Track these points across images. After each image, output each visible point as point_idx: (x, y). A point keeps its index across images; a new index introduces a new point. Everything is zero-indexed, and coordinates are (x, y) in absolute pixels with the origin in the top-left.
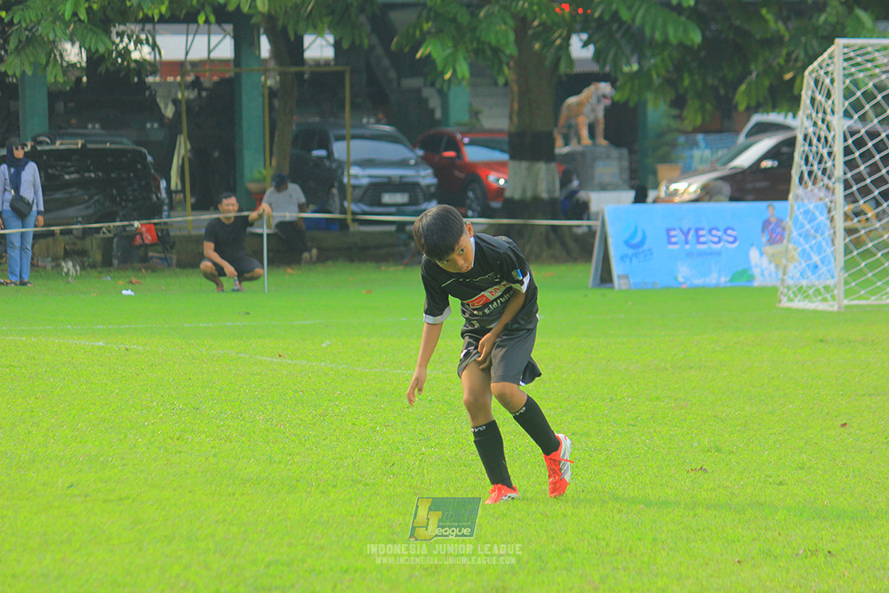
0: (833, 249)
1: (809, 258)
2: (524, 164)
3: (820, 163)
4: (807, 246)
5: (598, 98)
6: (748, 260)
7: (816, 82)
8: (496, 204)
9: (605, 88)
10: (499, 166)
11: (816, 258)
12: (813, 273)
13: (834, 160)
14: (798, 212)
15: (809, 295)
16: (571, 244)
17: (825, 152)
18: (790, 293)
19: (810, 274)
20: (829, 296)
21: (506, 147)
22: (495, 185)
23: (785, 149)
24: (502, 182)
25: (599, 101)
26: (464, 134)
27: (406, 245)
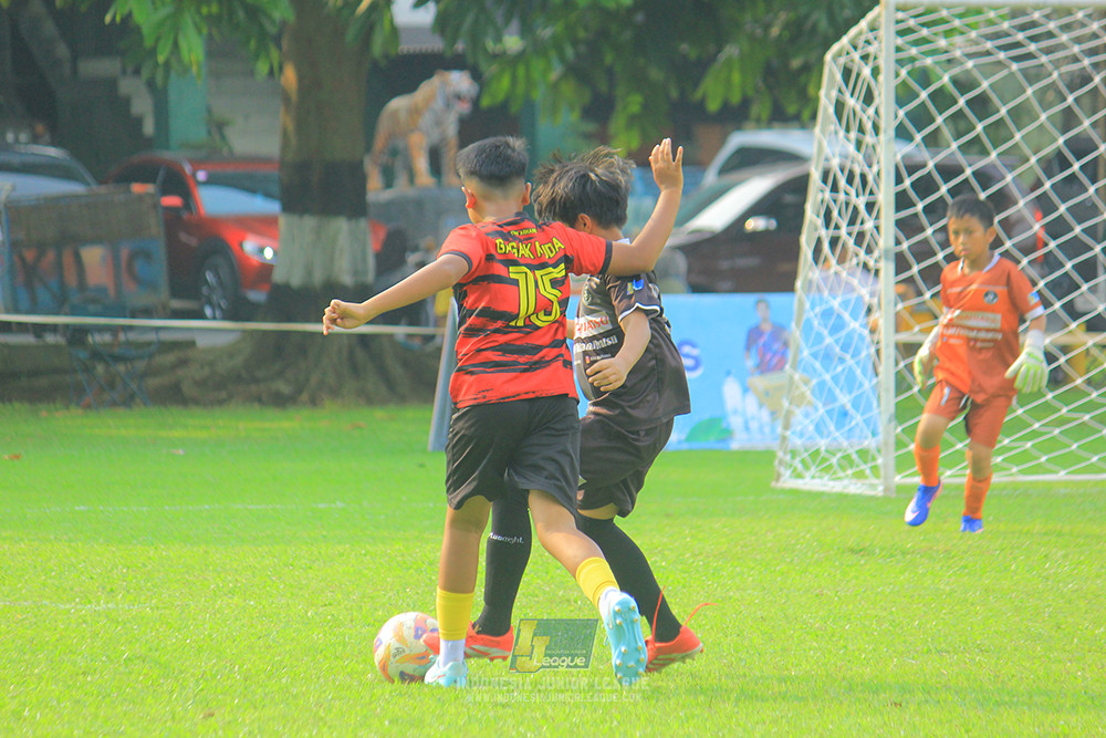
0: (875, 381)
1: (831, 398)
2: (309, 222)
3: (852, 222)
4: (827, 377)
5: (448, 99)
6: (720, 401)
7: (847, 73)
8: (257, 296)
9: (460, 81)
10: (263, 225)
11: (844, 399)
12: (839, 426)
13: (877, 218)
14: (812, 314)
15: (830, 466)
16: (397, 371)
17: (861, 202)
18: (797, 463)
19: (832, 428)
20: (866, 468)
21: (275, 189)
22: (255, 259)
23: (789, 198)
24: (269, 254)
25: (448, 106)
26: (197, 165)
27: (88, 370)
